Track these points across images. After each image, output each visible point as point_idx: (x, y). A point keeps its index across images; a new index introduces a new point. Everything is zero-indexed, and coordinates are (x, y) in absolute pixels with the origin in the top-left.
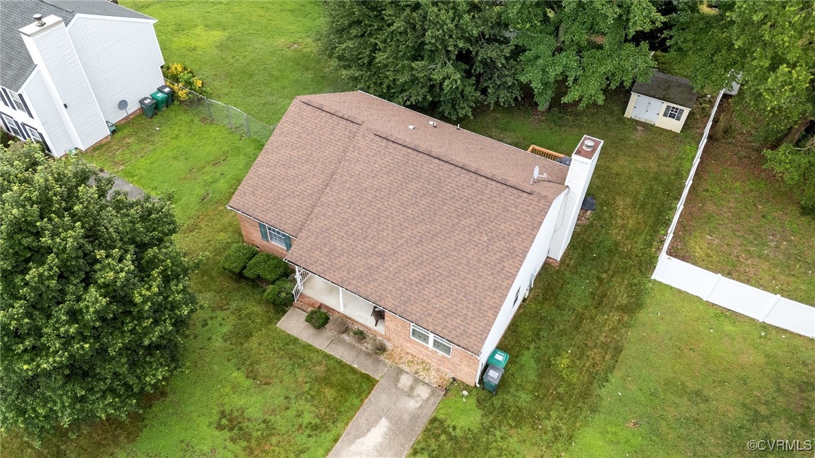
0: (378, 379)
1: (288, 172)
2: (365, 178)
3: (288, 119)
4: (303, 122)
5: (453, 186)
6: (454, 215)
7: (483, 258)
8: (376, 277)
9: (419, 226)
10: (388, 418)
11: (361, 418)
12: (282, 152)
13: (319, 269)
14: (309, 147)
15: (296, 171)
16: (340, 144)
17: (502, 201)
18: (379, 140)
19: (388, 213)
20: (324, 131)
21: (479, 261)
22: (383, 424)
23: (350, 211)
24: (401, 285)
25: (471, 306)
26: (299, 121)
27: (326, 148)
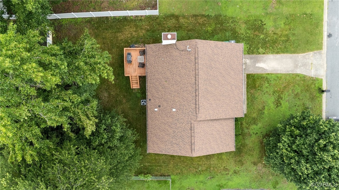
0: (246, 75)
1: (218, 138)
2: (213, 107)
3: (202, 153)
4: (201, 146)
5: (204, 75)
6: (213, 70)
7: (221, 54)
8: (237, 84)
9: (220, 80)
10: (255, 65)
11: (259, 72)
12: (213, 146)
14: (208, 137)
15: (217, 135)
16: (202, 127)
17: (203, 56)
18: (200, 111)
19: (220, 92)
20: (201, 135)
21: (222, 55)
22: (257, 65)
23: (224, 106)
24: (236, 76)
25: (233, 52)
26: (201, 148)
27: (206, 130)
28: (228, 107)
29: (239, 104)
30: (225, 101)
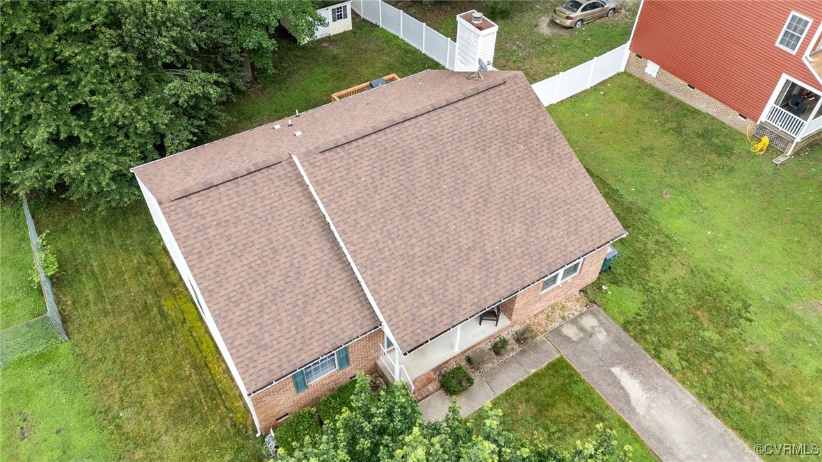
0: (558, 356)
1: (270, 282)
2: (370, 200)
3: (185, 234)
4: (209, 219)
5: (448, 131)
6: (480, 153)
7: (540, 163)
8: (496, 268)
9: (468, 190)
12: (231, 273)
13: (446, 322)
14: (255, 237)
15: (278, 273)
16: (285, 200)
18: (332, 153)
19: (431, 208)
20: (250, 204)
21: (540, 168)
22: (616, 370)
23: (398, 243)
25: (578, 205)
26: (203, 222)
27: (277, 218)
28: (400, 263)
29: (437, 310)
30: (414, 241)
